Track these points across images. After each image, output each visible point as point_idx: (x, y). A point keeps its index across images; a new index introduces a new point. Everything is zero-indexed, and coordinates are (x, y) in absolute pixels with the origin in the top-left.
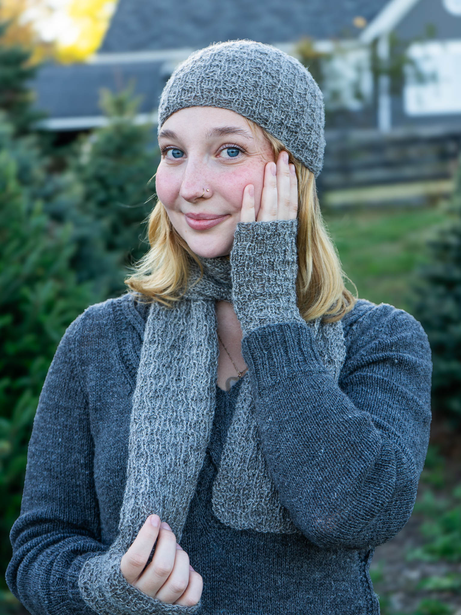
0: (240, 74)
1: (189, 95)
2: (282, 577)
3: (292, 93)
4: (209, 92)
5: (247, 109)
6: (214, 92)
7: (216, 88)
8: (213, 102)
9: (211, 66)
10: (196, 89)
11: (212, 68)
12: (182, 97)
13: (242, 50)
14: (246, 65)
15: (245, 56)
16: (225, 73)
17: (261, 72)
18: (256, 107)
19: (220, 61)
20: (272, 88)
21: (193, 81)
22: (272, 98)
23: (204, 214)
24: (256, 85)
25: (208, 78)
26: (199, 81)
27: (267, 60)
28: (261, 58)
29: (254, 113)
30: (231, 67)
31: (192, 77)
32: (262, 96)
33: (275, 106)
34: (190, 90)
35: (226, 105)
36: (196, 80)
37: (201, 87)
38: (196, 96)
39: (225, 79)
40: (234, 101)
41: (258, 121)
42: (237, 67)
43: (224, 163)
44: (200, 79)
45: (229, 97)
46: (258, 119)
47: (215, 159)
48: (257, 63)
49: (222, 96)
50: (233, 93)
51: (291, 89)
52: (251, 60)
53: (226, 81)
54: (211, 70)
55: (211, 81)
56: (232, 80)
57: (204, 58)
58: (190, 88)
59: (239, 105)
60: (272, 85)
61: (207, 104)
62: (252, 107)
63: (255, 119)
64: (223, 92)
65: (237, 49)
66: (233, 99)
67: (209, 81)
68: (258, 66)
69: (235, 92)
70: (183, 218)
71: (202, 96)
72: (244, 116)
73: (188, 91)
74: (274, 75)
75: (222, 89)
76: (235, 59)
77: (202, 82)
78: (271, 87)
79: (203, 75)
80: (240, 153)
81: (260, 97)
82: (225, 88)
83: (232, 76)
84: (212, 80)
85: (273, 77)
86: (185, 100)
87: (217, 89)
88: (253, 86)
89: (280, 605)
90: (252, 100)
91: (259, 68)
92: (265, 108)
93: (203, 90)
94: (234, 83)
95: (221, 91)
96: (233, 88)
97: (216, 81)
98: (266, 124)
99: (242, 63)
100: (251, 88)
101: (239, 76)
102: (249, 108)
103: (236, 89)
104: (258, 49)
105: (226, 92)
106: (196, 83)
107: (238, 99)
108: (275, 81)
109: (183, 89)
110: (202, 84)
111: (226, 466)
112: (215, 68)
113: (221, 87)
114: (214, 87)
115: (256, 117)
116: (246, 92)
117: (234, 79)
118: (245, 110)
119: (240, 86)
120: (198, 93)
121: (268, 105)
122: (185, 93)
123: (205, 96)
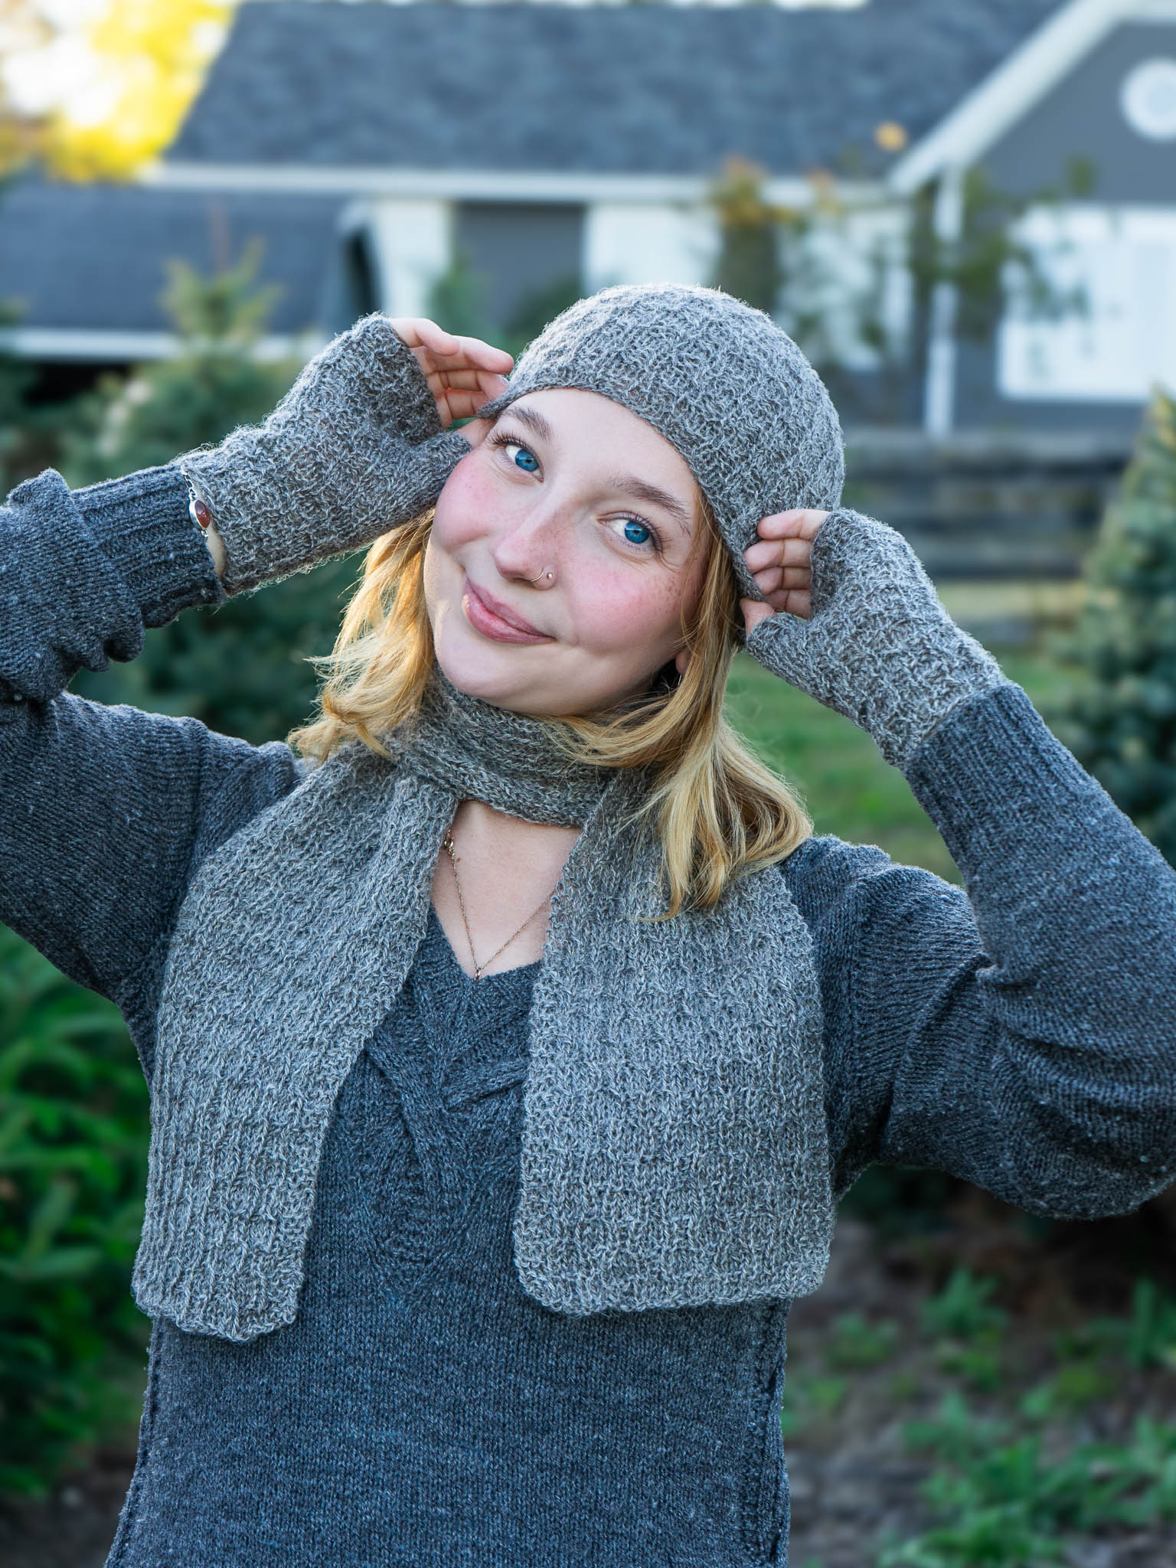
0: (740, 401)
1: (626, 378)
2: (536, 1384)
3: (800, 488)
4: (667, 399)
5: (713, 474)
6: (677, 406)
7: (685, 399)
8: (662, 422)
9: (695, 346)
10: (644, 375)
11: (696, 350)
12: (610, 372)
13: (763, 346)
14: (759, 385)
15: (764, 365)
16: (714, 379)
17: (776, 417)
18: (730, 480)
19: (717, 347)
20: (776, 460)
21: (647, 354)
22: (765, 479)
24: (753, 438)
25: (680, 368)
26: (659, 362)
27: (796, 397)
28: (787, 385)
29: (721, 489)
30: (730, 372)
31: (648, 343)
32: (753, 465)
33: (760, 497)
34: (633, 368)
35: (683, 443)
36: (655, 356)
37: (657, 377)
38: (638, 388)
39: (710, 393)
40: (702, 445)
41: (716, 506)
42: (741, 381)
43: (609, 543)
44: (664, 361)
45: (698, 433)
46: (720, 502)
47: (597, 524)
48: (778, 391)
49: (687, 422)
50: (708, 428)
51: (803, 479)
52: (772, 379)
53: (710, 398)
54: (691, 355)
55: (682, 377)
56: (721, 402)
57: (687, 315)
58: (635, 363)
59: (704, 457)
60: (779, 454)
61: (650, 418)
62: (725, 475)
63: (715, 500)
64: (691, 415)
65: (752, 335)
66: (703, 441)
67: (677, 375)
68: (776, 400)
69: (712, 429)
71: (650, 397)
72: (699, 484)
73: (627, 367)
74: (793, 436)
75: (693, 409)
76: (746, 360)
77: (663, 368)
78: (776, 456)
79: (673, 356)
80: (647, 544)
81: (748, 464)
82: (700, 411)
83: (724, 393)
84: (685, 376)
85: (788, 437)
86: (613, 383)
87: (684, 403)
88: (749, 436)
89: (523, 1442)
90: (731, 462)
91: (777, 406)
92: (743, 491)
93: (657, 385)
94: (721, 411)
95: (690, 410)
96: (714, 419)
97: (691, 385)
98: (728, 520)
99: (752, 375)
100: (744, 439)
101: (736, 402)
102: (717, 475)
103: (718, 423)
104: (790, 359)
105: (696, 421)
106: (651, 362)
107: (710, 447)
108: (789, 448)
109: (619, 356)
110: (662, 373)
111: (534, 1183)
112: (701, 357)
113: (693, 402)
114: (682, 396)
115: (719, 497)
116: (731, 442)
117: (724, 402)
118: (709, 474)
119: (727, 423)
120: (646, 386)
121: (750, 487)
122: (620, 367)
123: (655, 401)
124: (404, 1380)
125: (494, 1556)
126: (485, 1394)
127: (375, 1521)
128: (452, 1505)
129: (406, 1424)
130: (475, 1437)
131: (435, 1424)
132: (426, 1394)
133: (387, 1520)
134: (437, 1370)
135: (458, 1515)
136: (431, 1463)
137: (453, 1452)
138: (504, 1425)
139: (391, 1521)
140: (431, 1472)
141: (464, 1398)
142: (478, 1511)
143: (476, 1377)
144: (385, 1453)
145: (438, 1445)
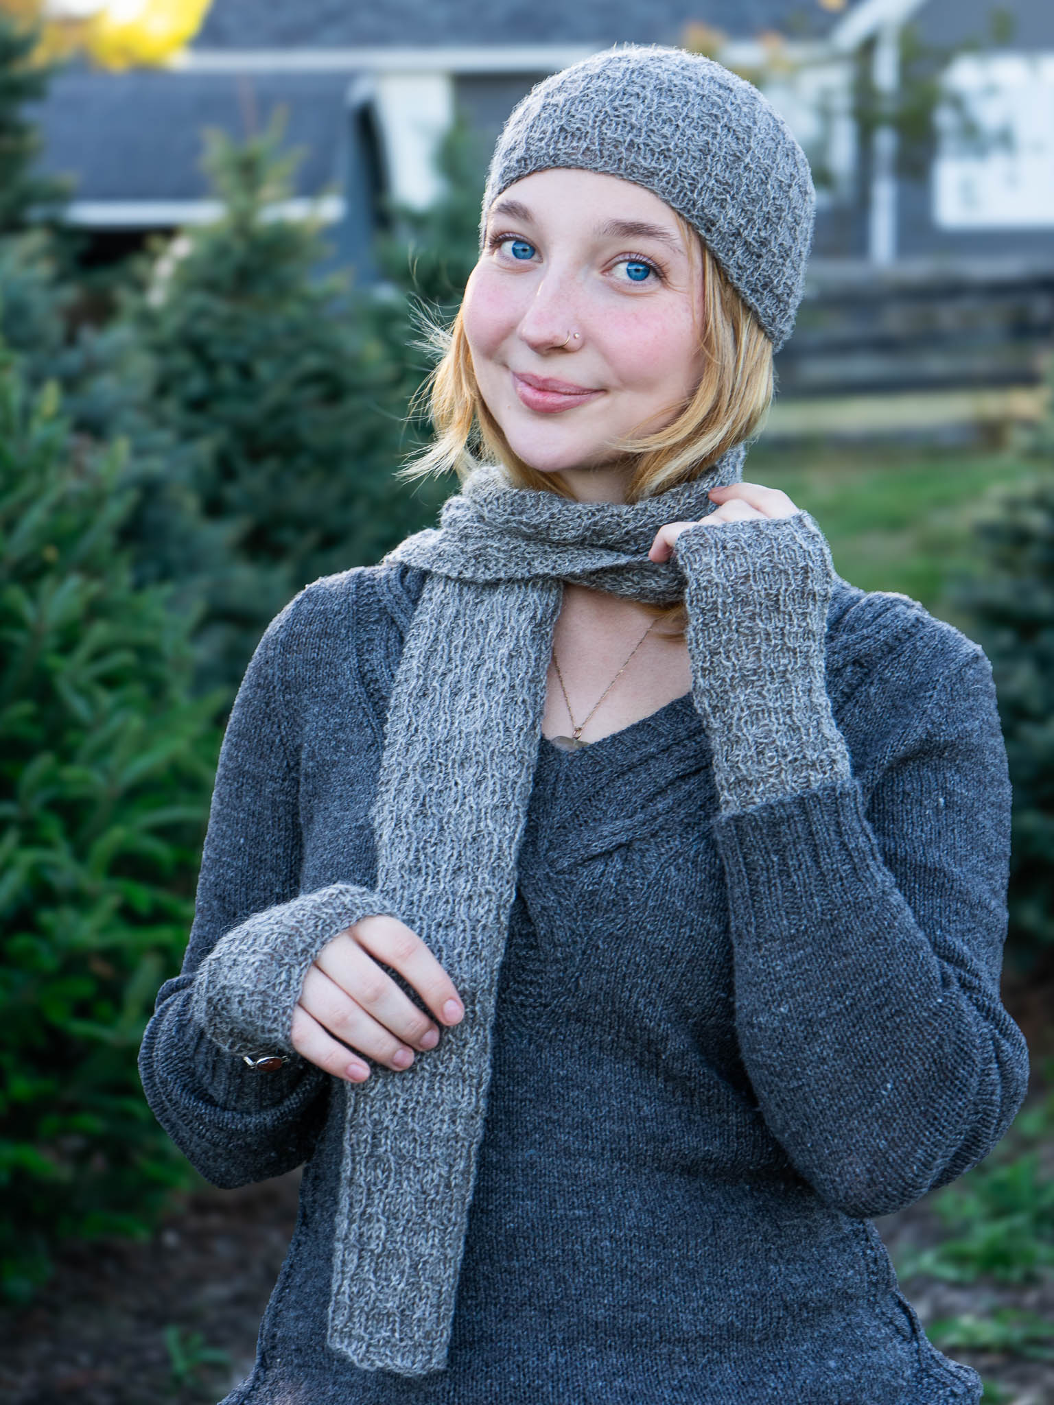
0: (680, 123)
1: (574, 144)
3: (767, 178)
4: (616, 147)
5: (682, 195)
6: (627, 149)
7: (632, 140)
8: (619, 168)
9: (624, 94)
10: (589, 135)
11: (626, 97)
12: (560, 146)
13: (686, 73)
14: (693, 104)
15: (692, 86)
16: (651, 114)
17: (719, 126)
18: (700, 194)
19: (644, 87)
20: (734, 162)
21: (585, 117)
22: (730, 181)
23: (557, 382)
24: (705, 151)
25: (618, 116)
26: (598, 119)
27: (732, 104)
28: (719, 96)
29: (694, 205)
30: (663, 104)
31: (583, 108)
32: (714, 174)
33: (733, 198)
34: (578, 133)
35: (644, 179)
36: (592, 115)
37: (600, 132)
38: (588, 149)
39: (651, 127)
40: (661, 174)
41: (694, 221)
42: (675, 107)
43: (618, 290)
44: (601, 116)
45: (653, 164)
46: (697, 217)
47: (601, 277)
48: (713, 104)
49: (640, 159)
50: (662, 157)
51: (766, 170)
52: (703, 96)
53: (652, 131)
54: (624, 103)
55: (622, 124)
56: (664, 131)
57: (609, 73)
58: (578, 129)
59: (668, 183)
60: (735, 155)
61: (608, 169)
62: (692, 192)
63: (692, 216)
64: (642, 152)
65: (673, 68)
66: (661, 170)
67: (617, 124)
68: (714, 112)
69: (665, 157)
70: (507, 379)
71: (601, 151)
72: (673, 208)
73: (573, 135)
74: (741, 136)
75: (642, 146)
76: (673, 89)
77: (603, 122)
78: (732, 158)
79: (608, 109)
80: (651, 277)
81: (710, 175)
82: (648, 145)
83: (664, 122)
84: (625, 122)
85: (738, 138)
86: (565, 153)
87: (632, 144)
88: (700, 150)
90: (693, 179)
91: (716, 116)
92: (714, 199)
93: (603, 139)
94: (667, 138)
95: (639, 148)
96: (664, 147)
97: (632, 127)
98: (708, 230)
99: (684, 99)
100: (697, 154)
101: (678, 126)
102: (685, 194)
103: (669, 150)
104: (715, 75)
105: (648, 155)
106: (591, 122)
107: (669, 172)
108: (741, 147)
109: (562, 129)
110: (604, 127)
112: (633, 100)
113: (640, 140)
114: (628, 139)
115: (695, 213)
116: (686, 161)
117: (667, 130)
118: (678, 197)
119: (676, 146)
120: (594, 144)
121: (721, 194)
122: (566, 138)
123: (606, 153)
124: (534, 1107)
125: (631, 1245)
126: (609, 1112)
127: (518, 1228)
128: (588, 1206)
129: (540, 1144)
130: (603, 1149)
131: (566, 1141)
132: (556, 1117)
133: (529, 1225)
134: (563, 1096)
135: (594, 1214)
136: (565, 1175)
137: (584, 1163)
138: (629, 1136)
139: (533, 1226)
140: (565, 1182)
141: (590, 1116)
142: (613, 1210)
143: (599, 1098)
144: (523, 1171)
145: (570, 1158)
